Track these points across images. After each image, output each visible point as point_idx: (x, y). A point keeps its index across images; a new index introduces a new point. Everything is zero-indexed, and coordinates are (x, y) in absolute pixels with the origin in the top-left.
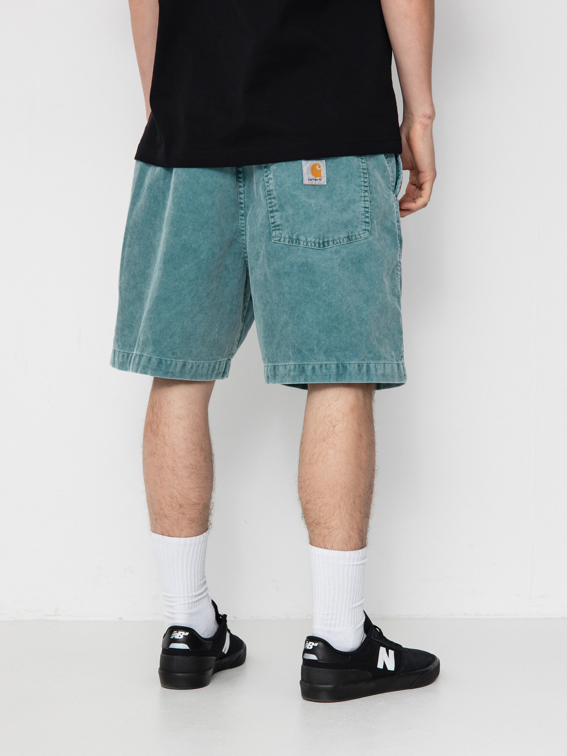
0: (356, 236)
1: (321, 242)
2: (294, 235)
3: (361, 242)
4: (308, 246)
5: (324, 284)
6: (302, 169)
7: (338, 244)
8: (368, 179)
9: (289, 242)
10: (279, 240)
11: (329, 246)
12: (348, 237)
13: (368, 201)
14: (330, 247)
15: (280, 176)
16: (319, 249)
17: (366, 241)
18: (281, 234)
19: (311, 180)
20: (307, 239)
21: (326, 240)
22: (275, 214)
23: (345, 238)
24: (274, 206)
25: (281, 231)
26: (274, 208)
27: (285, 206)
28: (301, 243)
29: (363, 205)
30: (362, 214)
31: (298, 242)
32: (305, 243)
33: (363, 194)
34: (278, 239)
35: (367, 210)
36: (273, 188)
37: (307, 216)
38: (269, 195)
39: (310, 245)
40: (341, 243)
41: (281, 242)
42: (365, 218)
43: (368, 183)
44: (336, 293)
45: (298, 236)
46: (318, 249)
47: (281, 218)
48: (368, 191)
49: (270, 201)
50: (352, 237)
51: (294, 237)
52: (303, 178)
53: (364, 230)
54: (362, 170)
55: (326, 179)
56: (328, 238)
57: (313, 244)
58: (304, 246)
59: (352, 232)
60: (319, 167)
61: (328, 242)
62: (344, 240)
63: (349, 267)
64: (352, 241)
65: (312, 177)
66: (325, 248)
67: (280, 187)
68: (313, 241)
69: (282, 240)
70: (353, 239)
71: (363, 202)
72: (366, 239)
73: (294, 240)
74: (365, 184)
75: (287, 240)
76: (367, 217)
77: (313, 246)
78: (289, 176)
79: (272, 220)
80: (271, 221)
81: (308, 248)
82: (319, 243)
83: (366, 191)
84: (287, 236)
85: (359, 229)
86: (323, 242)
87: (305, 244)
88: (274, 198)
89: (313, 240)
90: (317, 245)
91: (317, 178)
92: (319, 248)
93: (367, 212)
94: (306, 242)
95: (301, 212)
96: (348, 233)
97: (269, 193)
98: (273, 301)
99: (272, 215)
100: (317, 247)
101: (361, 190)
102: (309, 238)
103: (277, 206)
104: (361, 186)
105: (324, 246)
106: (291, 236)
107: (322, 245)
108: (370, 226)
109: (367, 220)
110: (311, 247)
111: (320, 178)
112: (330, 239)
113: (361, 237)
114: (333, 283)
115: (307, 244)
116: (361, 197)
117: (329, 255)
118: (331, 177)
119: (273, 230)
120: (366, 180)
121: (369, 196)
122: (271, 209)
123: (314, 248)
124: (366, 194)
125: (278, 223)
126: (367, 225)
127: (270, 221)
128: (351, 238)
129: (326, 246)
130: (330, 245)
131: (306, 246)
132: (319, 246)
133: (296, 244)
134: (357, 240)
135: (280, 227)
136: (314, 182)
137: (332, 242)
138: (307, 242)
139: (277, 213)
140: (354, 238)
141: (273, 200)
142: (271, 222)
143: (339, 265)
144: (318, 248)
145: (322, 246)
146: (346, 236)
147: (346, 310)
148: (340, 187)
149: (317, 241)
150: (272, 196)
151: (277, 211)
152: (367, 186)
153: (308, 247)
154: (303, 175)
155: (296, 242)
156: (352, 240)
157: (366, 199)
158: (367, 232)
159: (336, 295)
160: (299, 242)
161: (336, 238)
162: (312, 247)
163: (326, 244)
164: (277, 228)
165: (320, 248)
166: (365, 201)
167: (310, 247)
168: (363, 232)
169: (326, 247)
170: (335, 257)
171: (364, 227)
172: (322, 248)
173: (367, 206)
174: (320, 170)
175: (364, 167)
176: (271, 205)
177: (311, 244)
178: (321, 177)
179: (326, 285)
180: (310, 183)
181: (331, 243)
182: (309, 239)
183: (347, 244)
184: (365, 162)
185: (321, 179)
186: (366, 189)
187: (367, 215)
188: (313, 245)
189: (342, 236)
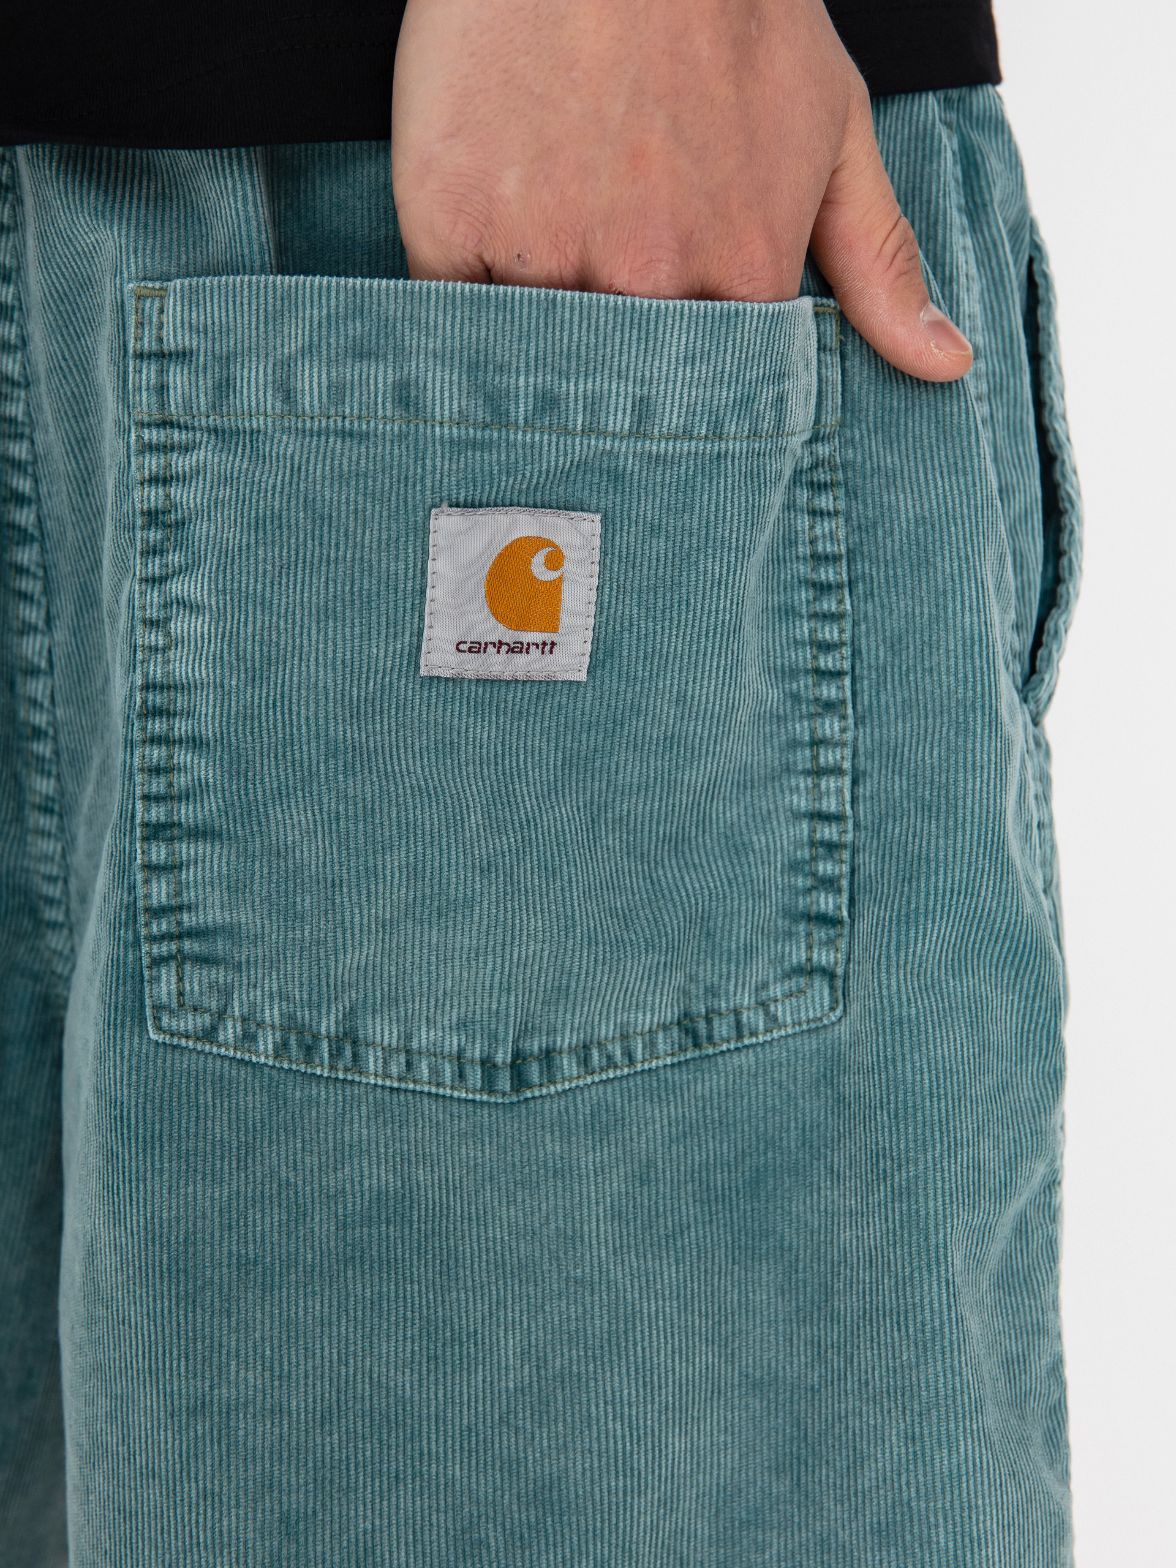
0: (737, 1013)
1: (503, 1056)
2: (328, 1012)
3: (776, 1053)
4: (415, 1082)
5: (511, 1345)
6: (424, 572)
7: (616, 1067)
8: (847, 625)
9: (281, 1050)
10: (209, 1034)
11: (554, 1083)
12: (686, 1025)
13: (837, 771)
14: (559, 1087)
15: (262, 603)
16: (488, 1103)
17: (811, 1044)
18: (226, 993)
19: (477, 648)
20: (409, 1037)
21: (534, 1045)
22: (185, 850)
23: (665, 1028)
24: (185, 796)
25: (220, 975)
26: (185, 813)
27: (275, 813)
28: (372, 1061)
29: (802, 803)
30: (794, 867)
31: (348, 1053)
32: (399, 1064)
33: (802, 730)
34: (190, 1022)
35: (828, 832)
36: (202, 673)
37: (428, 891)
38: (157, 712)
39: (426, 1072)
40: (631, 1062)
41: (223, 1051)
42: (809, 891)
43: (846, 651)
44: (588, 1411)
45: (351, 1014)
46: (482, 1103)
47: (236, 888)
48: (843, 702)
49: (157, 754)
50: (709, 1021)
51: (328, 1025)
52: (420, 634)
53: (799, 971)
54: (804, 570)
55: (588, 648)
56: (552, 1031)
57: (448, 1071)
58: (388, 1083)
59: (712, 991)
60: (555, 560)
61: (548, 1056)
62: (653, 1044)
63: (683, 1229)
64: (711, 1051)
65: (492, 630)
66: (529, 1095)
67: (256, 677)
68: (447, 1049)
69: (229, 1032)
70: (716, 1037)
71: (807, 782)
72: (809, 1031)
73: (325, 1045)
74: (827, 662)
75: (267, 1042)
76: (829, 884)
77: (448, 1081)
78: (325, 613)
79: (160, 891)
80: (147, 896)
81: (414, 1091)
82: (488, 1064)
83: (829, 706)
84: (272, 1014)
85: (760, 969)
86: (517, 1055)
87: (394, 1070)
88: (196, 743)
89: (453, 1043)
90: (475, 1076)
91: (526, 637)
92: (485, 1098)
93: (832, 848)
94: (402, 1059)
95: (394, 861)
96: (686, 993)
97: (157, 699)
98: (132, 1455)
99: (159, 853)
100: (474, 1091)
101: (796, 698)
102: (424, 1029)
103: (212, 804)
104: (793, 673)
105: (520, 1081)
106: (304, 1015)
107: (508, 1074)
108: (843, 944)
109: (826, 903)
110: (434, 1090)
111: (548, 637)
112: (566, 1040)
113: (773, 1021)
114: (570, 1340)
115: (409, 1064)
116: (794, 744)
117: (549, 1149)
118: (626, 634)
119: (158, 962)
120: (829, 633)
121: (849, 736)
122: (158, 813)
123: (456, 1094)
124: (830, 727)
125: (213, 916)
126: (821, 933)
127: (140, 891)
128: (702, 1026)
129: (536, 1079)
130: (559, 1076)
131: (400, 1080)
132: (489, 1085)
133: (332, 1067)
134: (746, 1042)
135: (220, 946)
136: (497, 665)
137: (578, 1057)
138: (408, 1052)
139: (201, 848)
140: (723, 1028)
141: (182, 756)
142: (140, 903)
143: (617, 1215)
144: (478, 1097)
145: (504, 1082)
146: (669, 1014)
147: (655, 1528)
148: (681, 699)
149: (476, 1052)
150: (181, 727)
151: (197, 833)
152: (839, 674)
153: (411, 1086)
154: (421, 618)
155: (336, 1054)
156: (710, 1038)
157: (827, 757)
158: (820, 989)
159: (589, 1426)
160: (355, 1056)
161: (606, 1030)
162: (441, 1091)
163: (534, 1072)
164: (189, 946)
165: (491, 1092)
166: (818, 772)
167: (426, 1089)
168: (793, 984)
169: (530, 1087)
170: (588, 1161)
171: (798, 955)
172: (504, 1094)
173: (830, 805)
174: (557, 584)
175: (826, 547)
176: (158, 786)
177: (435, 1071)
178: (555, 629)
179: (524, 1355)
180: (472, 666)
181: (568, 1065)
182: (423, 1037)
183: (673, 1065)
184: (842, 505)
185: (553, 644)
186: (829, 691)
187: (825, 868)
188: (448, 1074)
189: (644, 1021)
